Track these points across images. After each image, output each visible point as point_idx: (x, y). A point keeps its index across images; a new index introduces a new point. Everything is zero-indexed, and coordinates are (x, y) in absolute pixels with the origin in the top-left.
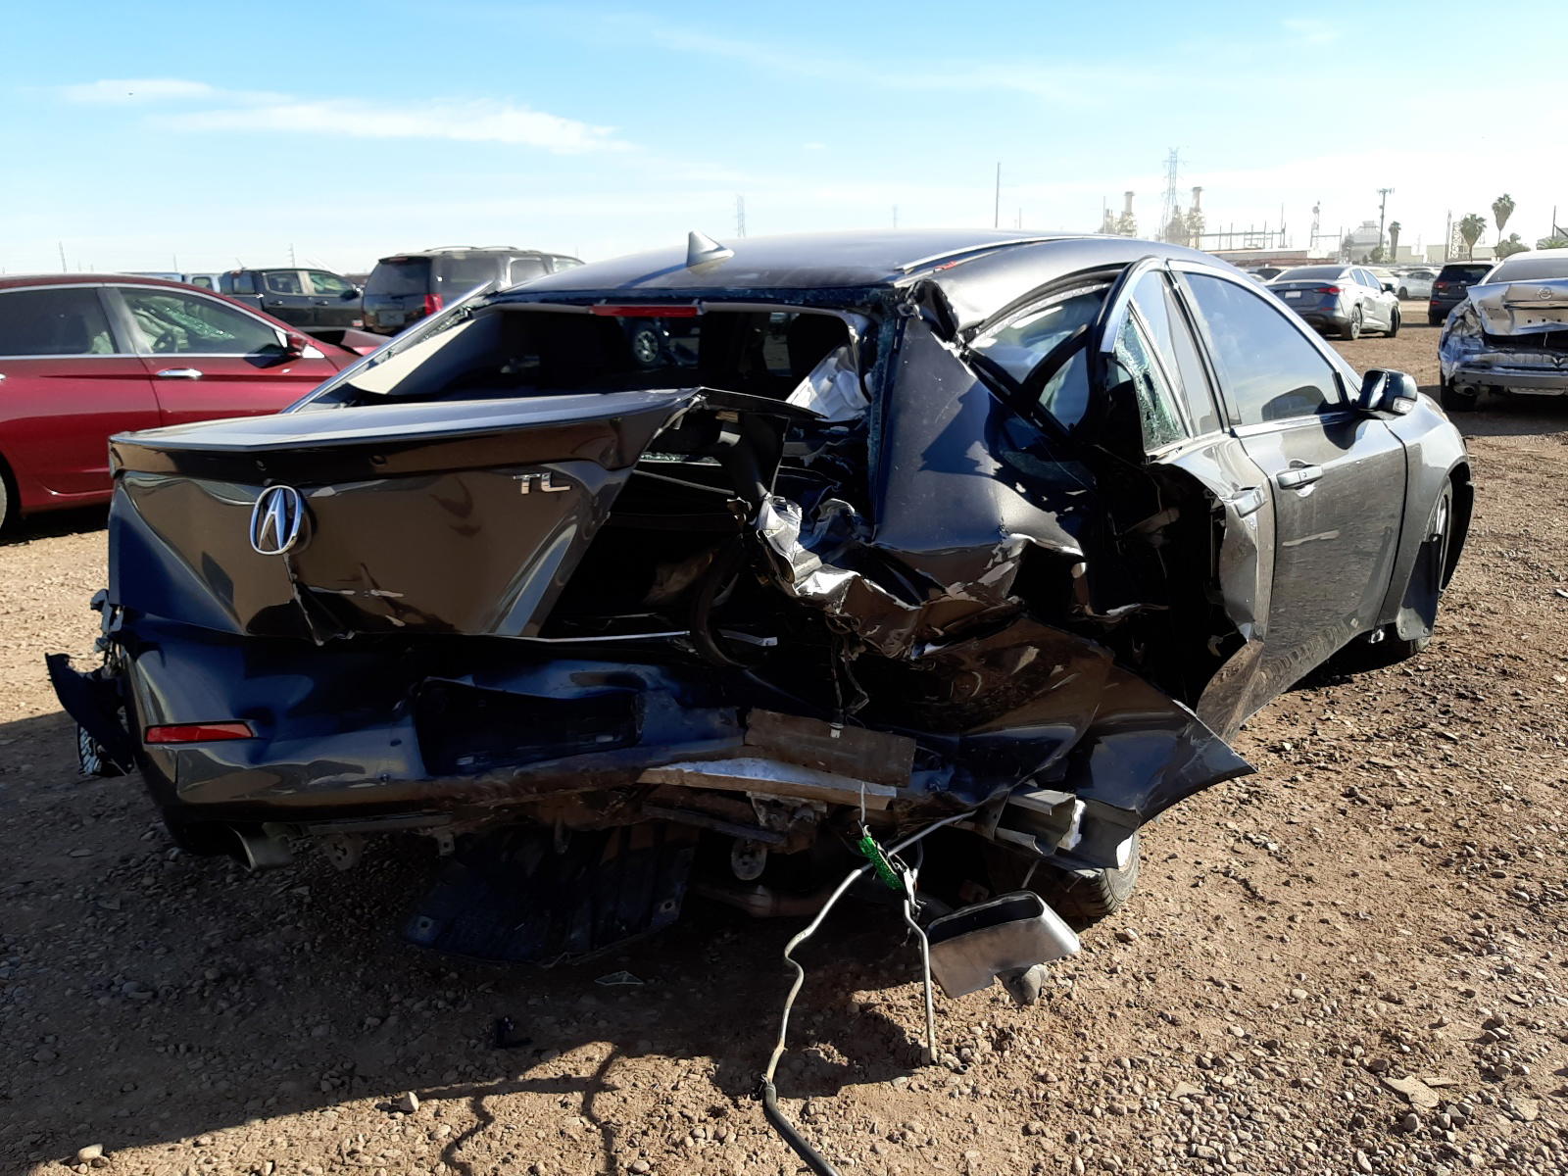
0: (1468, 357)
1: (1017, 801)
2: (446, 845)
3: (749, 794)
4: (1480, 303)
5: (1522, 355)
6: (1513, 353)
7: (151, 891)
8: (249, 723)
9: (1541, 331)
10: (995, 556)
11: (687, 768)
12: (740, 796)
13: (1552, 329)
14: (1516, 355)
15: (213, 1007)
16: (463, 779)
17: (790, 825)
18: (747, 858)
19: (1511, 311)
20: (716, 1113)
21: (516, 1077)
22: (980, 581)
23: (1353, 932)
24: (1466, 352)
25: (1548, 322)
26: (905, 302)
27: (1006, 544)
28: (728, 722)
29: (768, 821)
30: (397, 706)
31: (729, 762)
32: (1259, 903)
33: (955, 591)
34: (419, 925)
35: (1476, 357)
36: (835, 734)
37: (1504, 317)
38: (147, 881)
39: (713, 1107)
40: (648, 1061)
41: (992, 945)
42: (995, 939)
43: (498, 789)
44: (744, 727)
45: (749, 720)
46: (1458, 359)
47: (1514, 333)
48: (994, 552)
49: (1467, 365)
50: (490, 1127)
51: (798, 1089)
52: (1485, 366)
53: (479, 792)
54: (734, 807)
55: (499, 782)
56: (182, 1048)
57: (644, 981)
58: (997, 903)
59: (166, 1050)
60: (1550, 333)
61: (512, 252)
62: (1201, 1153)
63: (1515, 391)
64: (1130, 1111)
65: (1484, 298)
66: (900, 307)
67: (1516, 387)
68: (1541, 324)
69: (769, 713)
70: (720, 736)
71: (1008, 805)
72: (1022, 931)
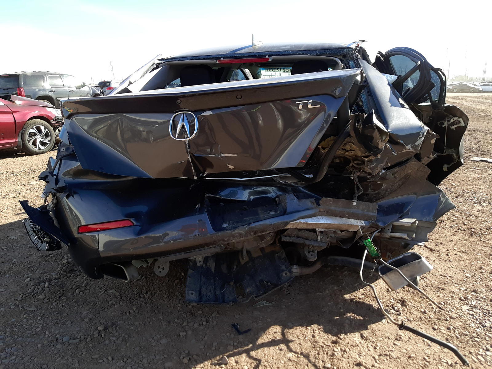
1: (395, 223)
2: (200, 262)
3: (317, 229)
7: (46, 301)
8: (132, 219)
10: (420, 135)
11: (303, 221)
12: (314, 231)
15: (110, 340)
16: (229, 232)
17: (328, 240)
18: (311, 253)
20: (335, 342)
21: (256, 344)
22: (416, 144)
23: (465, 256)
26: (355, 54)
27: (423, 131)
28: (313, 203)
29: (321, 239)
30: (197, 206)
31: (315, 218)
32: (434, 252)
33: (409, 147)
34: (190, 294)
36: (355, 204)
38: (41, 297)
39: (333, 341)
40: (296, 329)
41: (407, 270)
42: (408, 268)
43: (240, 235)
44: (319, 205)
45: (321, 202)
48: (420, 133)
50: (262, 363)
51: (354, 330)
53: (234, 236)
54: (311, 234)
55: (241, 232)
56: (110, 358)
57: (271, 303)
58: (401, 257)
59: (103, 361)
61: (48, 73)
62: (487, 326)
64: (457, 317)
66: (354, 55)
69: (329, 199)
70: (312, 209)
71: (393, 225)
72: (417, 264)
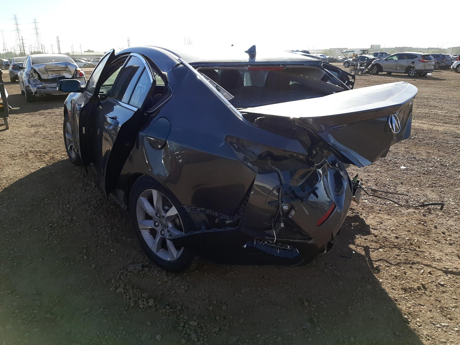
0: (38, 86)
4: (38, 69)
5: (53, 84)
6: (51, 84)
9: (56, 77)
13: (59, 76)
14: (52, 84)
19: (47, 72)
24: (37, 84)
25: (57, 74)
35: (41, 86)
37: (45, 73)
46: (35, 87)
47: (49, 78)
49: (38, 88)
52: (44, 88)
60: (58, 77)
63: (54, 94)
65: (39, 68)
67: (54, 93)
68: (55, 75)
